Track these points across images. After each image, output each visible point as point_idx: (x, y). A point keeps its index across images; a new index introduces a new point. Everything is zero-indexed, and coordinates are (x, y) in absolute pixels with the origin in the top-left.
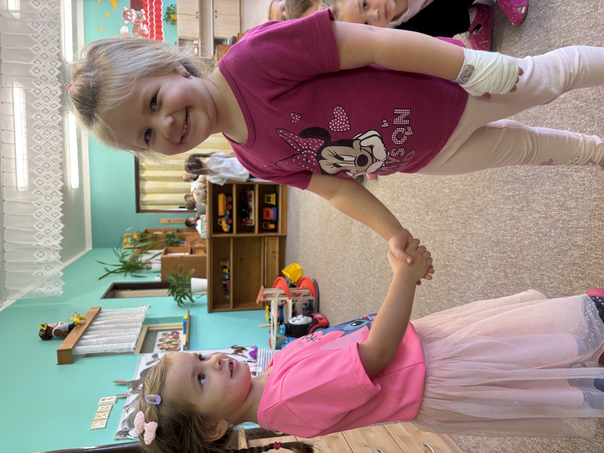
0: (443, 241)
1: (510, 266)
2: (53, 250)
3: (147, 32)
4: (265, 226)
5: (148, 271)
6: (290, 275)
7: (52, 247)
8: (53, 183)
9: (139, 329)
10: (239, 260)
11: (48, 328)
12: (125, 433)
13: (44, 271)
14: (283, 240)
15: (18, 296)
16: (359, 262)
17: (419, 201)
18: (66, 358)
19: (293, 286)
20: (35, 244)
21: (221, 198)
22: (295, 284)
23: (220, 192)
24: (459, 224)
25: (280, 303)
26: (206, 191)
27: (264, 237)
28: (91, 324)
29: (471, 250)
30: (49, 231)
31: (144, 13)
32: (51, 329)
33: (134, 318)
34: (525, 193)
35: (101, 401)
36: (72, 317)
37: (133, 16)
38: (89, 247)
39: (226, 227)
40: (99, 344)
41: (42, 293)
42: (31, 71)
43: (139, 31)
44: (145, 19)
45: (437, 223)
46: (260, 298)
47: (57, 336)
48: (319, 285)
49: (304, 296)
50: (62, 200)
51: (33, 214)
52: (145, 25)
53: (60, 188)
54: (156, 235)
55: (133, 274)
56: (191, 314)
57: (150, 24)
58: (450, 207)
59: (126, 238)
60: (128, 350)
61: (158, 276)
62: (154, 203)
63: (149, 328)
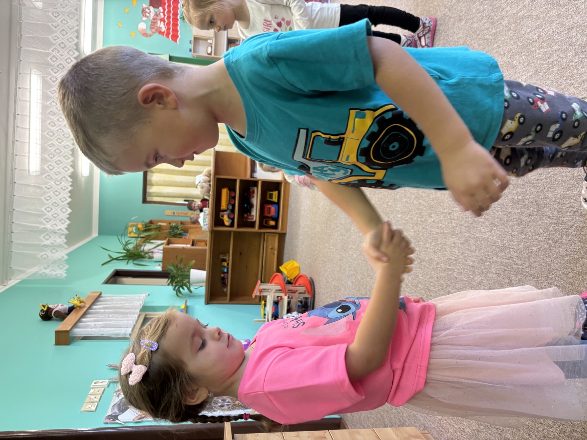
0: (445, 244)
1: (515, 273)
2: (60, 233)
3: (164, 29)
4: (266, 223)
5: (150, 260)
6: (287, 272)
7: (58, 230)
8: (63, 168)
9: (136, 316)
10: (239, 254)
11: (49, 308)
12: (114, 417)
13: (49, 254)
14: (282, 237)
15: (23, 276)
16: (356, 262)
17: (422, 202)
18: (63, 339)
19: (289, 283)
20: (42, 226)
21: (225, 192)
22: (292, 281)
23: (224, 187)
24: (462, 227)
25: (276, 299)
26: (210, 185)
27: (264, 233)
28: (90, 308)
29: (474, 254)
30: (56, 215)
31: (162, 10)
32: (51, 310)
33: (132, 304)
34: (536, 197)
35: (93, 384)
36: (72, 300)
37: (151, 13)
38: (95, 234)
39: (227, 221)
40: (96, 328)
41: (46, 274)
42: (49, 59)
43: (156, 28)
44: (163, 16)
45: (440, 225)
46: (256, 293)
47: (56, 317)
48: (315, 284)
49: (300, 293)
50: (71, 186)
51: (42, 198)
52: (162, 23)
53: (70, 174)
54: (160, 225)
55: (135, 262)
56: (188, 304)
57: (166, 21)
58: (454, 209)
59: (131, 228)
60: (124, 336)
61: (160, 265)
62: (160, 195)
63: (146, 315)
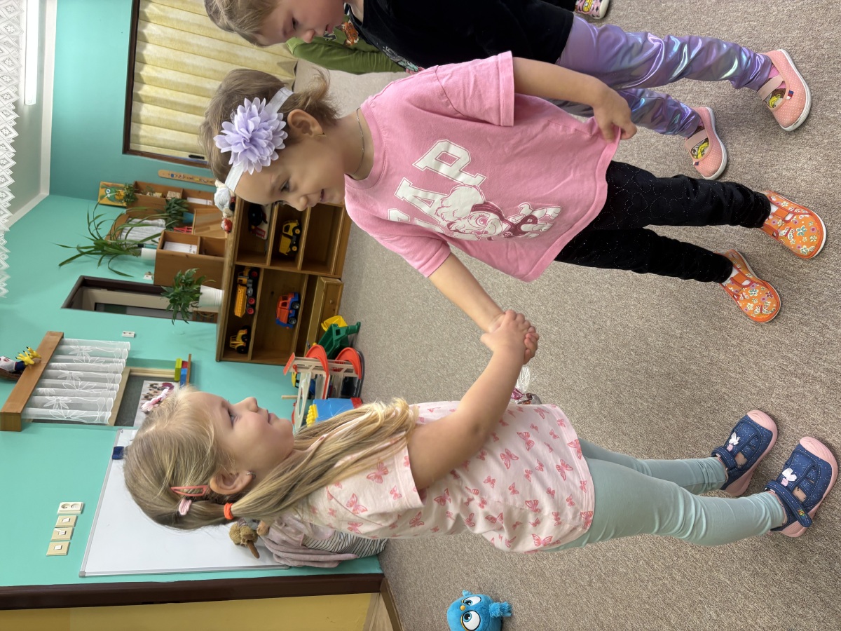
10: (270, 294)
18: (14, 422)
35: (60, 508)
36: (21, 354)
38: (44, 192)
40: (59, 407)
59: (104, 190)
60: (100, 422)
61: (150, 273)
62: (151, 141)
63: (131, 371)
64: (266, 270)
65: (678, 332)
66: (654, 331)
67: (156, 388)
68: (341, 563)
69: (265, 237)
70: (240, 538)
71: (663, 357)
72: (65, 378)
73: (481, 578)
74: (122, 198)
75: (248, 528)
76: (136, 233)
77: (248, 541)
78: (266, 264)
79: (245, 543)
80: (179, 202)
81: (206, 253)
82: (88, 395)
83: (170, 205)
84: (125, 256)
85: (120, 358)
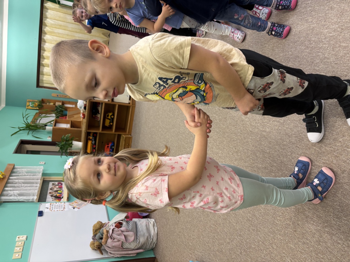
10: (102, 143)
35: (17, 239)
38: (3, 105)
40: (15, 196)
59: (28, 103)
60: (32, 201)
61: (50, 137)
62: (48, 82)
63: (44, 179)
64: (100, 133)
65: (268, 151)
66: (259, 151)
67: (55, 185)
68: (138, 254)
69: (99, 120)
70: (94, 247)
71: (263, 161)
72: (16, 183)
73: (196, 255)
74: (36, 106)
75: (98, 242)
76: (43, 121)
77: (98, 248)
78: (100, 131)
79: (97, 249)
80: (61, 106)
81: (74, 127)
82: (26, 190)
83: (57, 108)
84: (39, 130)
85: (39, 173)
